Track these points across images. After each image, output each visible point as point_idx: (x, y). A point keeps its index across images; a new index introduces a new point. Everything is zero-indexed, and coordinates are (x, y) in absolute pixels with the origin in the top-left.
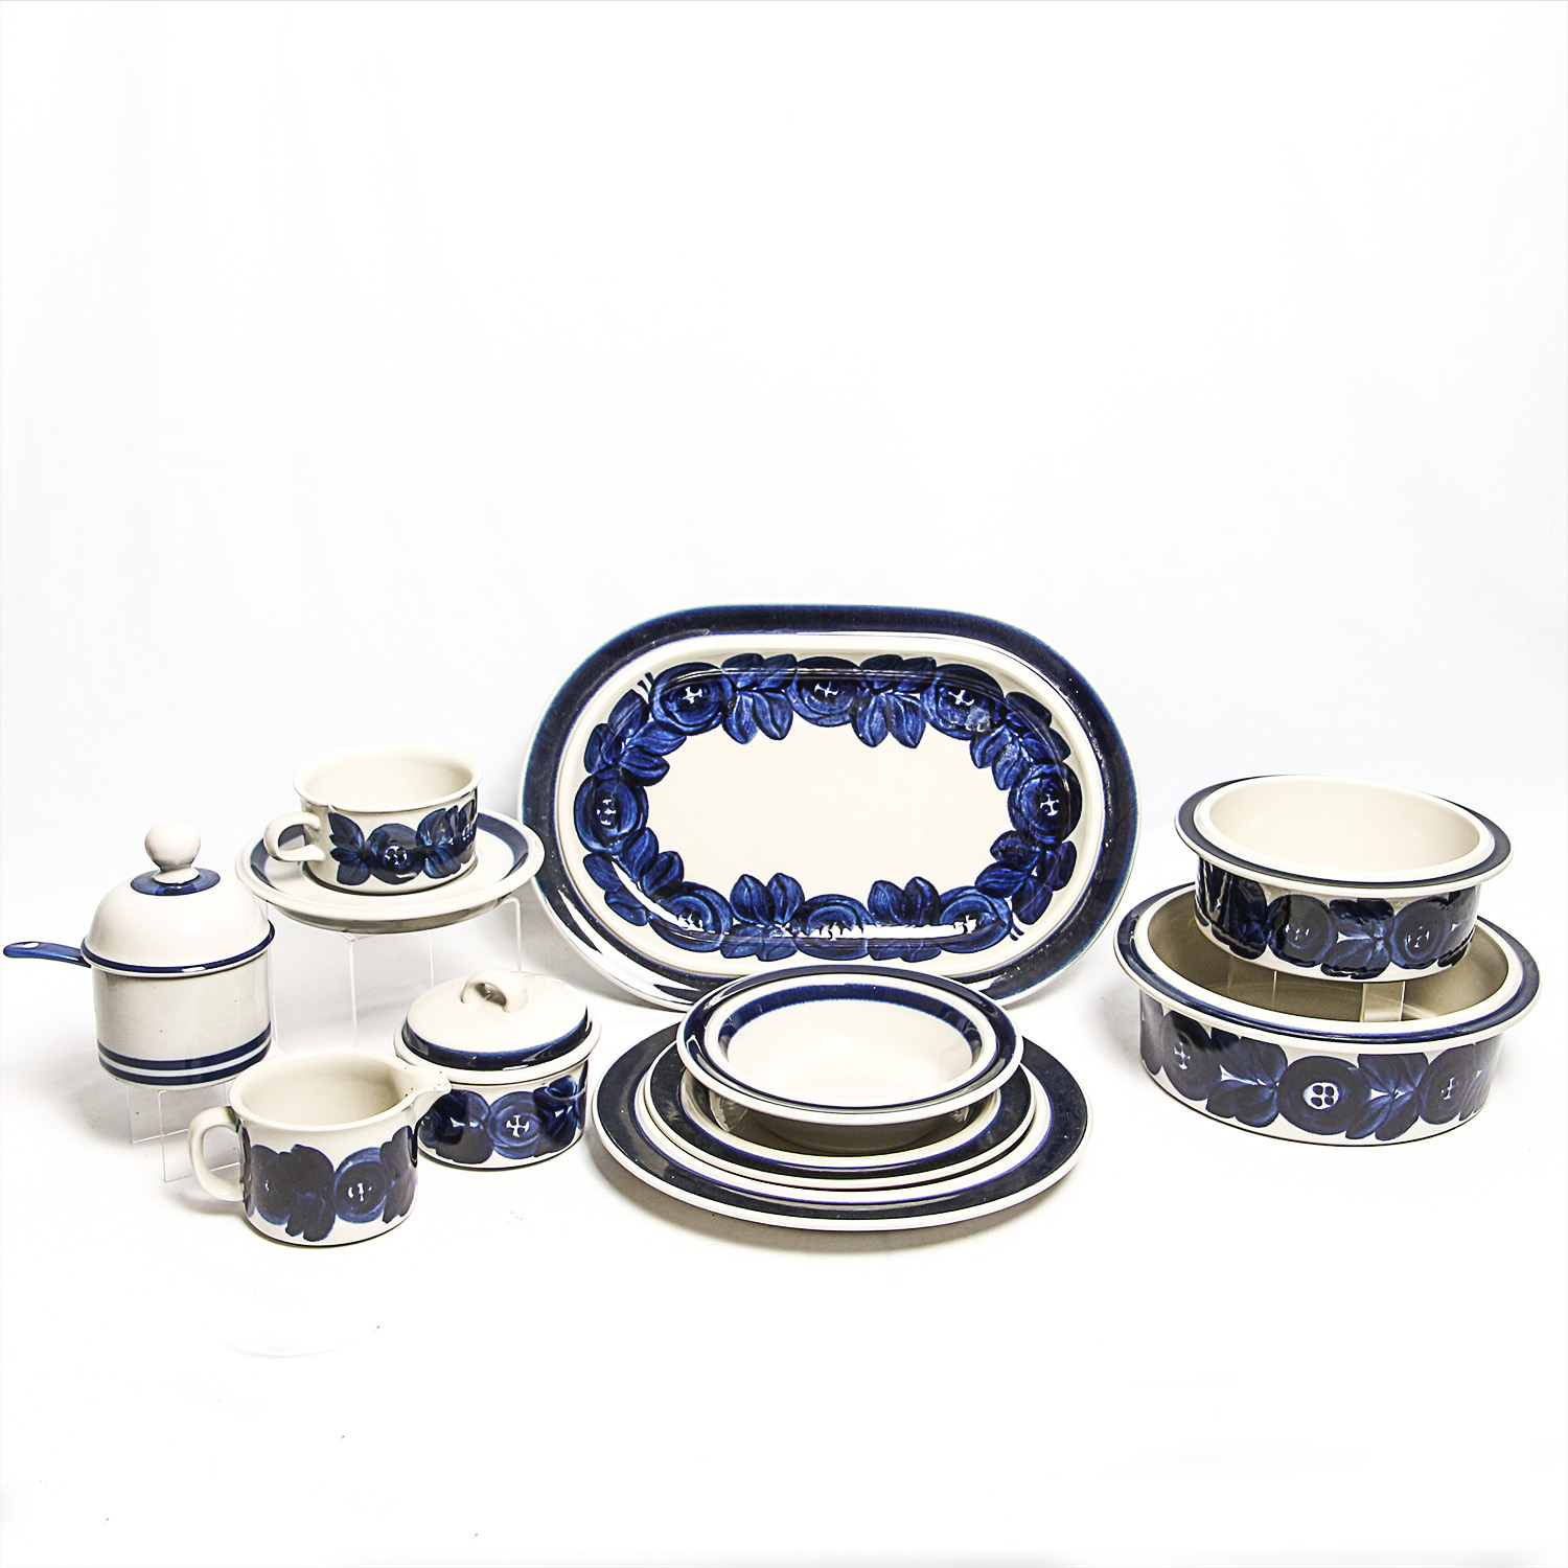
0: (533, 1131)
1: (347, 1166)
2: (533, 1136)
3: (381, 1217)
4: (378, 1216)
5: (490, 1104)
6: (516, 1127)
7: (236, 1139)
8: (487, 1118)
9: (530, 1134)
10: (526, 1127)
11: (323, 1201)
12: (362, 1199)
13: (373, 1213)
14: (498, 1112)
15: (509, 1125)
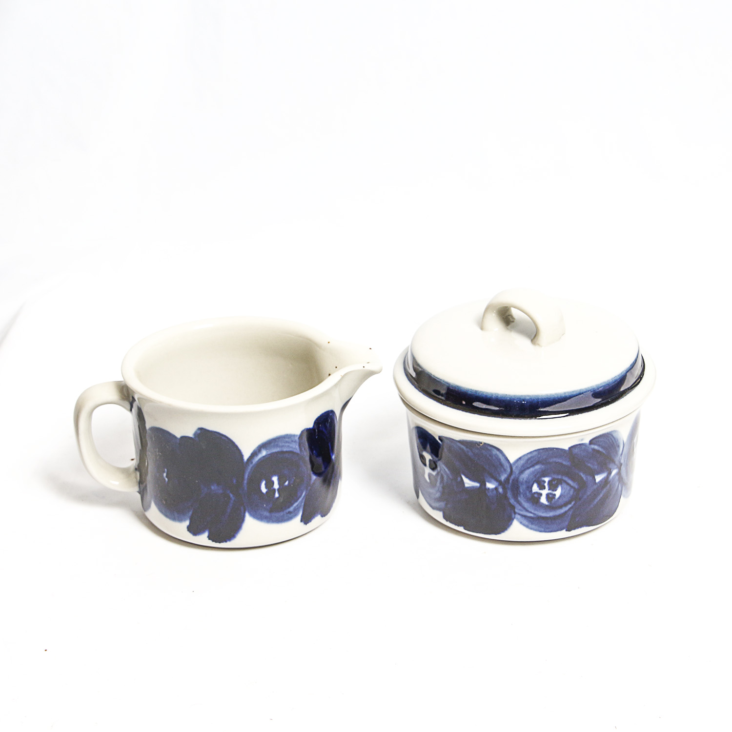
0: (566, 499)
1: (260, 456)
2: (565, 505)
3: (299, 517)
4: (296, 515)
5: (512, 461)
6: (545, 492)
7: (128, 419)
8: (508, 479)
9: (561, 502)
10: (558, 493)
11: (231, 495)
12: (277, 495)
13: (290, 512)
14: (521, 472)
15: (535, 488)
